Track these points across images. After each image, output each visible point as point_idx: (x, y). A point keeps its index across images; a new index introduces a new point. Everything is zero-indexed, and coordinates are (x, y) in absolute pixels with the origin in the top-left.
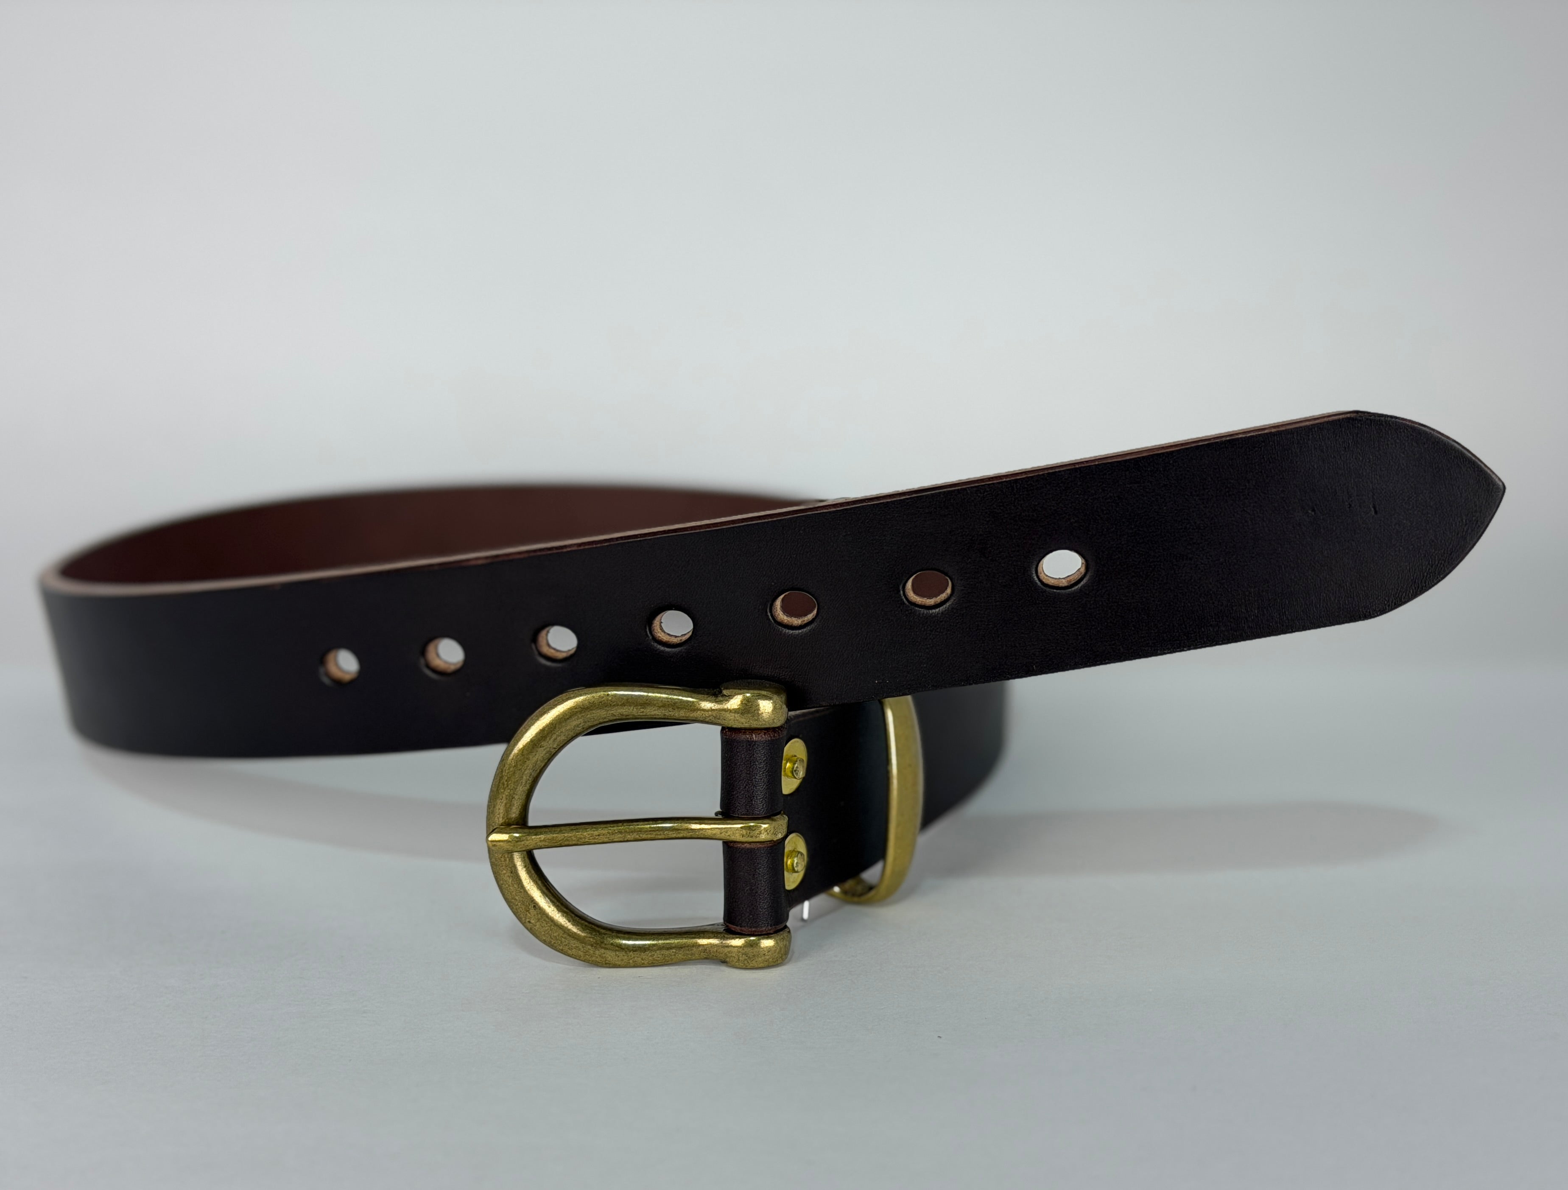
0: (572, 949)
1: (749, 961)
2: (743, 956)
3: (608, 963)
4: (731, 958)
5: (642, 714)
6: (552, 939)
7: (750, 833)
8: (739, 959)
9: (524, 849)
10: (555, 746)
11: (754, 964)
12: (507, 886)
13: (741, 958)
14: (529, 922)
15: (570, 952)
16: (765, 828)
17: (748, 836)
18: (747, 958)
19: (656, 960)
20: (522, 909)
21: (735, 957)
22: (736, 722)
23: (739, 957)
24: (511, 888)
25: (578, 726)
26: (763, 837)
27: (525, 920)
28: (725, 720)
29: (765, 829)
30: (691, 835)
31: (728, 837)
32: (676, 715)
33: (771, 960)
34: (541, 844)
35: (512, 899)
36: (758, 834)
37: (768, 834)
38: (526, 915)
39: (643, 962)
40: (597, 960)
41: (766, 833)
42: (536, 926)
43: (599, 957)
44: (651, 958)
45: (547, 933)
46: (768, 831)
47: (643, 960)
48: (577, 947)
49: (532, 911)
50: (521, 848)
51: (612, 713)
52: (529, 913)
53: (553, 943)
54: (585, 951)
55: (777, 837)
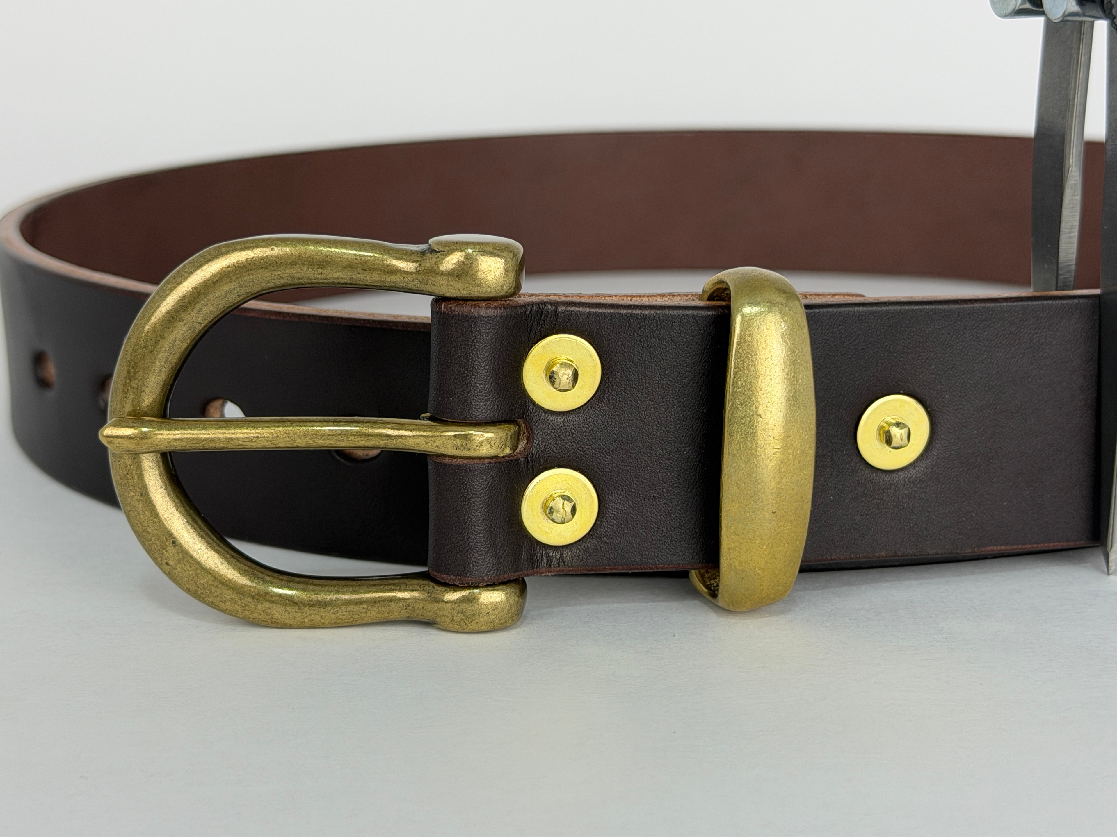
0: (225, 601)
1: (467, 622)
2: (459, 615)
3: (275, 622)
4: (443, 618)
5: (319, 276)
6: (198, 587)
7: (466, 444)
8: (453, 619)
9: (152, 449)
10: (200, 320)
11: (474, 626)
12: (136, 513)
13: (455, 618)
14: (167, 564)
15: (222, 605)
16: (487, 439)
17: (464, 448)
18: (464, 618)
19: (341, 619)
20: (157, 546)
21: (447, 617)
22: (450, 287)
23: (453, 616)
24: (142, 516)
25: (231, 292)
26: (485, 451)
27: (162, 561)
28: (435, 285)
29: (489, 441)
30: (385, 444)
31: (436, 449)
32: (368, 278)
33: (497, 621)
34: (175, 444)
35: (144, 531)
36: (477, 446)
37: (491, 447)
38: (163, 554)
39: (322, 621)
40: (260, 617)
41: (489, 446)
42: (177, 569)
43: (262, 613)
44: (333, 616)
45: (192, 580)
46: (492, 443)
47: (323, 619)
48: (232, 599)
49: (171, 549)
50: (147, 448)
51: (278, 275)
52: (167, 551)
53: (199, 593)
54: (243, 605)
55: (505, 452)
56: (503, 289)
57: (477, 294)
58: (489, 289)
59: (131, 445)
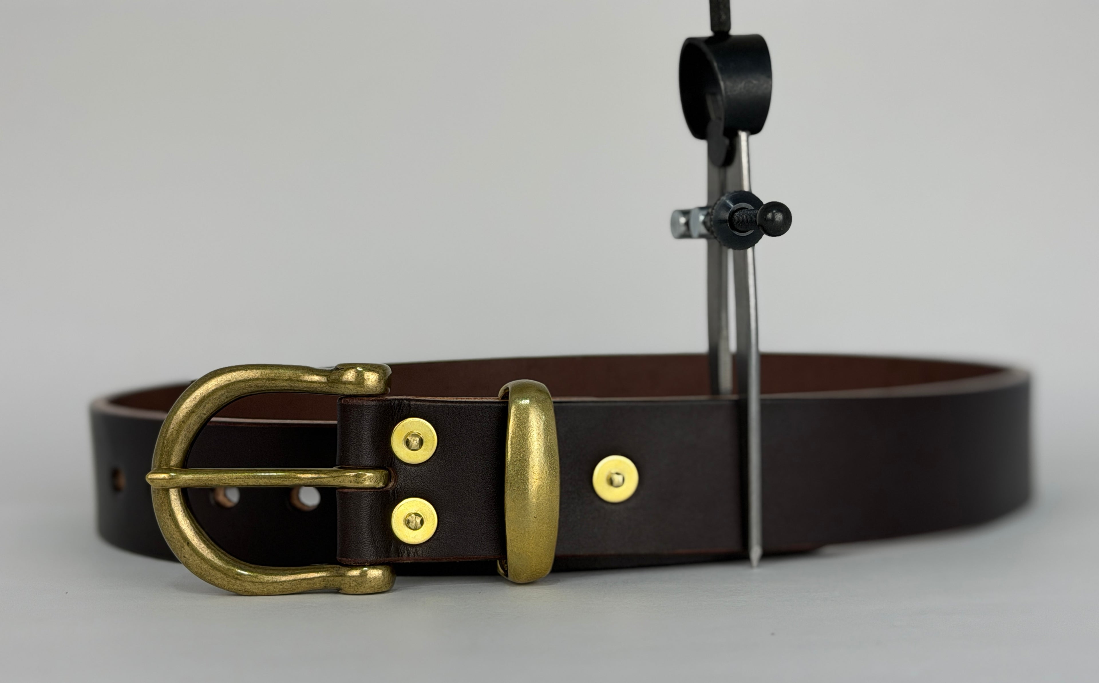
0: (218, 579)
1: (358, 587)
2: (354, 582)
3: (247, 591)
4: (344, 585)
5: (273, 385)
6: (202, 571)
7: (356, 480)
8: (350, 585)
9: (176, 485)
10: (204, 412)
11: (362, 590)
12: (166, 527)
13: (352, 585)
14: (184, 557)
15: (216, 582)
16: (368, 477)
17: (355, 482)
18: (356, 584)
19: (286, 589)
20: (179, 546)
21: (347, 584)
22: (346, 389)
23: (350, 584)
24: (170, 528)
25: (222, 395)
26: (367, 483)
27: (181, 555)
28: (338, 388)
29: (370, 478)
30: (311, 482)
31: (340, 483)
32: (300, 386)
33: (376, 586)
34: (189, 482)
35: (171, 537)
36: (363, 480)
37: (371, 481)
38: (182, 551)
39: (275, 590)
40: (238, 588)
41: (369, 480)
42: (190, 559)
43: (239, 586)
44: (281, 587)
45: (199, 566)
46: (371, 479)
47: (275, 588)
48: (222, 577)
49: (186, 547)
50: (173, 485)
51: (249, 385)
52: (184, 549)
53: (203, 574)
54: (228, 581)
55: (379, 485)
56: (377, 390)
57: (362, 393)
58: (368, 390)
59: (164, 483)
